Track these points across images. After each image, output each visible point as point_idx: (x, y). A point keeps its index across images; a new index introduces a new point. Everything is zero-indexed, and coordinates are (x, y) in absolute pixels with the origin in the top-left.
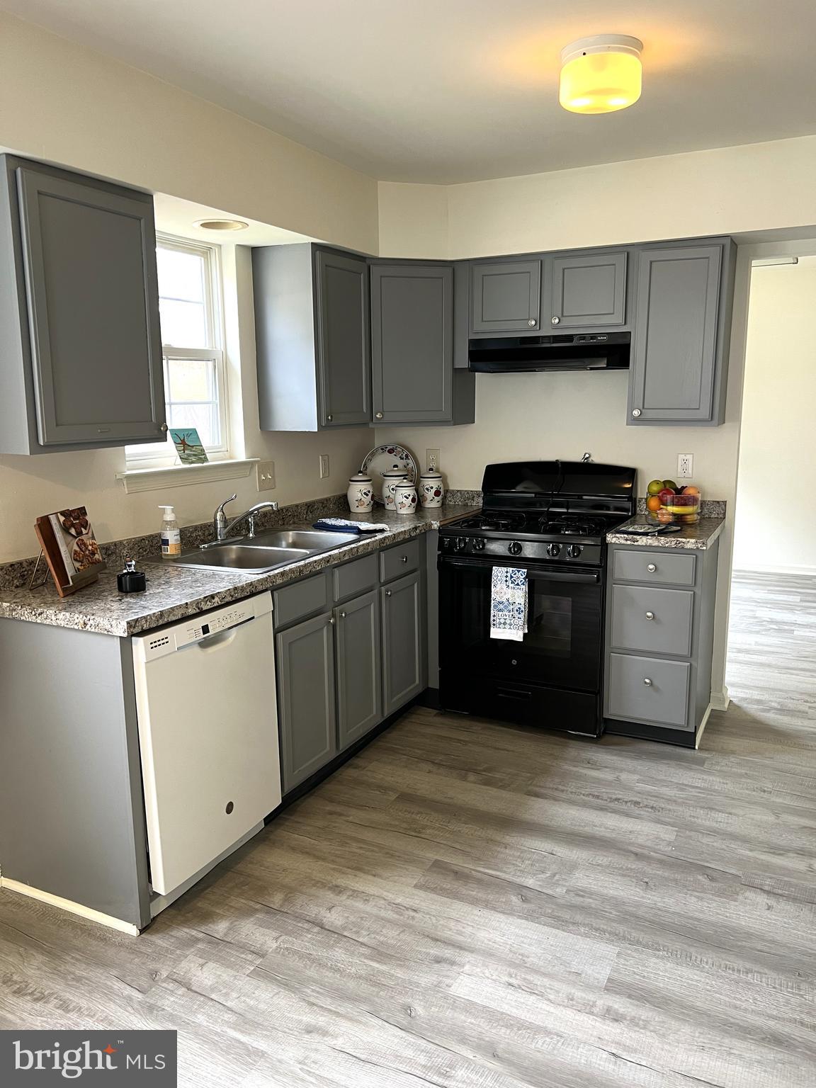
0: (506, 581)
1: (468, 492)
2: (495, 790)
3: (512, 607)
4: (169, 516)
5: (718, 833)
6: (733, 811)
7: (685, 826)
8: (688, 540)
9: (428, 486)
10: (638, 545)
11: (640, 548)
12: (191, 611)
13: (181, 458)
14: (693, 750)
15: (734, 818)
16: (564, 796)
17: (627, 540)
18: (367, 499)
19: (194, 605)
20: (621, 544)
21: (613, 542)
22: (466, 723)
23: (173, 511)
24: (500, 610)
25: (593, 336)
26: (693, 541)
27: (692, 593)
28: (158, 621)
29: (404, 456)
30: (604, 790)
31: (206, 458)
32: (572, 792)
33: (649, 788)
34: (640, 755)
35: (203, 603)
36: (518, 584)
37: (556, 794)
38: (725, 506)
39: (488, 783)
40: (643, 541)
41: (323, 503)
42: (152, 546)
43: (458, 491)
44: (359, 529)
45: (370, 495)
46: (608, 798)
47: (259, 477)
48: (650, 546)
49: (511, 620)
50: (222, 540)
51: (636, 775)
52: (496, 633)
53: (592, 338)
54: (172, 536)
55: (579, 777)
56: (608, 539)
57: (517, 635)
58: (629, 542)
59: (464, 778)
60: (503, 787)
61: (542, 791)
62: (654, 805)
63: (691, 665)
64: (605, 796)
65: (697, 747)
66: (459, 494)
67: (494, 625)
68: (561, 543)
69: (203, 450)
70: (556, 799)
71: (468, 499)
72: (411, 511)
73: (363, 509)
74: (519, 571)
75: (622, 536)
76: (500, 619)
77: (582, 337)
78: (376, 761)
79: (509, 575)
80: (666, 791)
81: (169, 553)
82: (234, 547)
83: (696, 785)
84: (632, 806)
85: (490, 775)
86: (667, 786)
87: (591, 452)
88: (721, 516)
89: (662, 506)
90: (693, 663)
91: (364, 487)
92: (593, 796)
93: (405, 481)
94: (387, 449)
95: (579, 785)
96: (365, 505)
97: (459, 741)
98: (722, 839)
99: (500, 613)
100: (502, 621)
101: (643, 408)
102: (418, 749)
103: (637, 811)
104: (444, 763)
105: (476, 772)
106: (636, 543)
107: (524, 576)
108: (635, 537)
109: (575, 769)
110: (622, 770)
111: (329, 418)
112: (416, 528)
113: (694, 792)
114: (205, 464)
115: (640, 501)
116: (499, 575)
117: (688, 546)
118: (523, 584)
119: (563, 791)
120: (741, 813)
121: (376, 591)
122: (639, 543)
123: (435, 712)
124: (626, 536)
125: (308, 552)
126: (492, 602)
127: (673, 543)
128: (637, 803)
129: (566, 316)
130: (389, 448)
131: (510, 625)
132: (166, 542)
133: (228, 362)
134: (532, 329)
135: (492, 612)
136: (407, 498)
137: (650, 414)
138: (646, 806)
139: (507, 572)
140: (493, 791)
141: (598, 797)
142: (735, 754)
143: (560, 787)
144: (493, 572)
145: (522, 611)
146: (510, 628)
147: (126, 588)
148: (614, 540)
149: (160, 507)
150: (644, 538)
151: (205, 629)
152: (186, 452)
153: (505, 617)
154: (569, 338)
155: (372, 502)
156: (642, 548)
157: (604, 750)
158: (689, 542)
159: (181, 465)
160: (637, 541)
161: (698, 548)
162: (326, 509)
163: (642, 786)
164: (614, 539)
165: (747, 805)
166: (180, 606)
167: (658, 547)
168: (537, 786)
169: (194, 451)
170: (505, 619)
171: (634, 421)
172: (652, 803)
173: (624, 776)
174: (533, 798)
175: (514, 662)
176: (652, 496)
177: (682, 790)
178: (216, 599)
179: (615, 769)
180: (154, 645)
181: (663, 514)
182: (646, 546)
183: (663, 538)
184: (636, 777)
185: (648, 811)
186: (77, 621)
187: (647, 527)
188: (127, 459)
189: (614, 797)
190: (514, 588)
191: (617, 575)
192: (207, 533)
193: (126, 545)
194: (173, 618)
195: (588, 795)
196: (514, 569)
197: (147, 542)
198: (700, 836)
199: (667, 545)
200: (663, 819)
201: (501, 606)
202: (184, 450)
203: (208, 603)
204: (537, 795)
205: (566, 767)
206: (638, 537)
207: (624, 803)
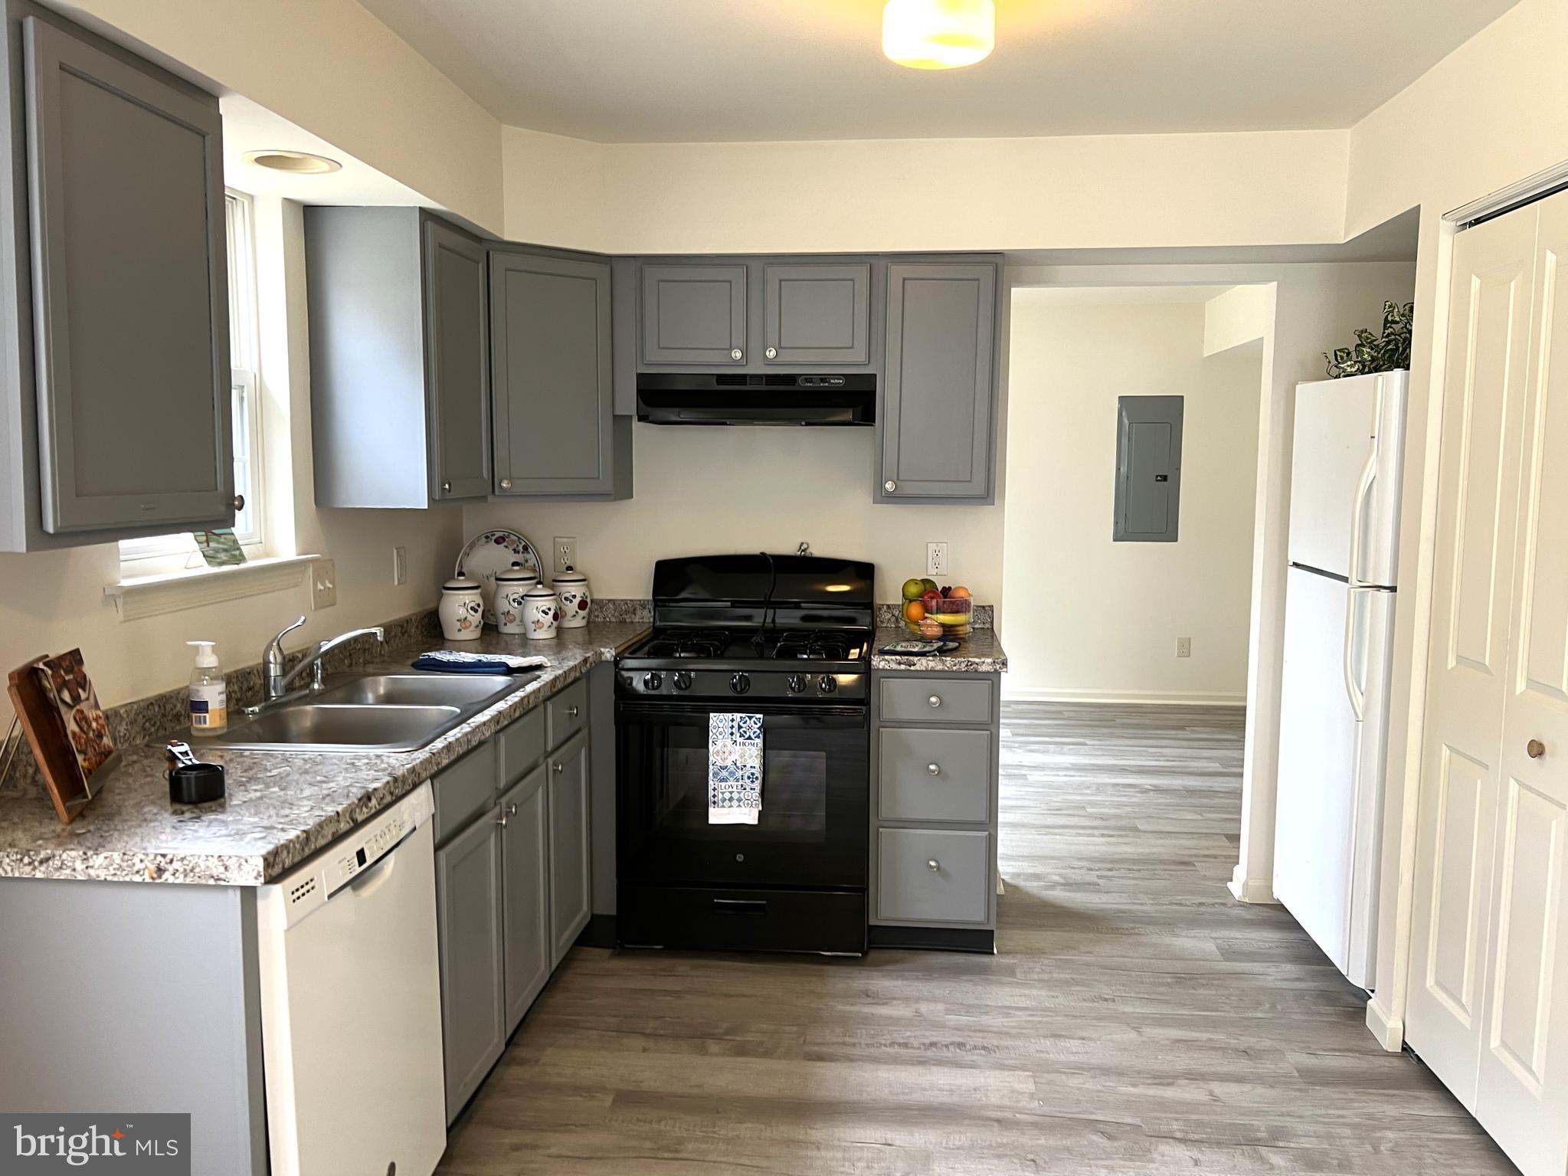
0: (732, 734)
1: (625, 602)
2: (758, 1060)
3: (741, 773)
4: (209, 660)
5: (1083, 1069)
6: (1085, 1034)
7: (1039, 1068)
8: (983, 660)
9: (567, 595)
10: (917, 670)
11: (920, 675)
12: (344, 826)
13: (204, 556)
14: (991, 956)
15: (1092, 1044)
16: (857, 1051)
17: (900, 664)
18: (476, 618)
19: (347, 815)
20: (891, 670)
21: (881, 667)
22: (664, 963)
23: (214, 650)
24: (724, 780)
25: (824, 378)
26: (990, 660)
27: (988, 732)
28: (303, 850)
29: (521, 548)
30: (908, 1033)
31: (242, 555)
32: (867, 1045)
33: (964, 1019)
34: (929, 973)
35: (357, 810)
36: (750, 738)
37: (847, 1050)
38: (993, 612)
39: (742, 1051)
40: (922, 664)
41: (402, 627)
42: (164, 715)
43: (609, 601)
44: (506, 665)
45: (480, 610)
46: (920, 1044)
47: (315, 584)
48: (933, 671)
49: (738, 792)
50: (279, 697)
51: (939, 1004)
52: (718, 816)
53: (823, 380)
54: (214, 695)
55: (866, 1020)
56: (874, 663)
57: (747, 815)
58: (903, 667)
59: (703, 1051)
60: (767, 1054)
61: (825, 1050)
62: (986, 1045)
63: (990, 834)
64: (915, 1043)
65: (995, 951)
66: (611, 606)
67: (714, 803)
68: (809, 673)
69: (235, 541)
70: (850, 1059)
71: (627, 612)
72: (551, 634)
73: (471, 634)
74: (750, 718)
75: (893, 657)
76: (723, 793)
77: (809, 378)
78: (551, 1046)
79: (735, 724)
80: (986, 1020)
81: (208, 725)
82: (309, 708)
83: (1021, 1005)
84: (958, 1050)
85: (738, 1038)
86: (986, 1013)
87: (809, 542)
88: (988, 626)
89: (927, 615)
90: (991, 831)
91: (471, 598)
92: (899, 1044)
93: (540, 586)
94: (494, 538)
95: (872, 1032)
96: (472, 628)
97: (667, 993)
98: (1092, 1077)
99: (723, 784)
100: (727, 796)
101: (898, 479)
102: (610, 1015)
103: (969, 1057)
104: (662, 1032)
105: (713, 1036)
106: (912, 668)
107: (759, 725)
108: (911, 658)
109: (853, 1009)
110: (917, 1000)
111: (447, 486)
112: (586, 660)
113: (1023, 1016)
114: (242, 566)
115: (880, 609)
116: (721, 725)
117: (984, 668)
118: (758, 737)
119: (854, 1045)
120: (1094, 1035)
121: (542, 768)
122: (917, 667)
123: (608, 952)
124: (898, 657)
125: (458, 711)
126: (711, 767)
127: (963, 665)
128: (961, 1045)
129: (784, 348)
130: (498, 535)
131: (739, 800)
132: (202, 707)
133: (263, 392)
134: (736, 363)
135: (711, 782)
136: (547, 614)
137: (909, 489)
138: (975, 1047)
139: (733, 720)
140: (756, 1064)
141: (905, 1045)
142: (1044, 953)
143: (847, 1039)
144: (711, 721)
145: (757, 778)
146: (739, 806)
147: (190, 794)
148: (882, 665)
149: (188, 643)
150: (924, 660)
151: (361, 856)
152: (212, 544)
153: (731, 789)
154: (791, 379)
155: (482, 622)
156: (923, 675)
157: (880, 974)
158: (984, 662)
159: (207, 570)
160: (914, 665)
161: (996, 670)
162: (406, 637)
163: (953, 1019)
164: (883, 663)
165: (1094, 1022)
166: (329, 819)
167: (942, 671)
168: (815, 1044)
169: (223, 543)
170: (731, 793)
171: (884, 498)
172: (980, 1042)
173: (924, 1008)
174: (819, 1064)
175: (740, 858)
176: (911, 601)
177: (1007, 1015)
178: (374, 802)
179: (907, 1000)
180: (297, 894)
181: (931, 626)
182: (927, 671)
183: (948, 659)
184: (940, 1007)
185: (981, 1055)
186: (139, 866)
187: (920, 645)
188: (122, 557)
189: (927, 1041)
190: (744, 744)
191: (886, 714)
192: (245, 687)
193: (125, 716)
194: (322, 842)
195: (892, 1044)
196: (743, 715)
197: (157, 709)
198: (1064, 1077)
199: (955, 668)
200: (1007, 1062)
201: (724, 773)
202: (207, 541)
203: (364, 809)
204: (821, 1058)
205: (840, 1007)
206: (915, 659)
207: (944, 1049)
